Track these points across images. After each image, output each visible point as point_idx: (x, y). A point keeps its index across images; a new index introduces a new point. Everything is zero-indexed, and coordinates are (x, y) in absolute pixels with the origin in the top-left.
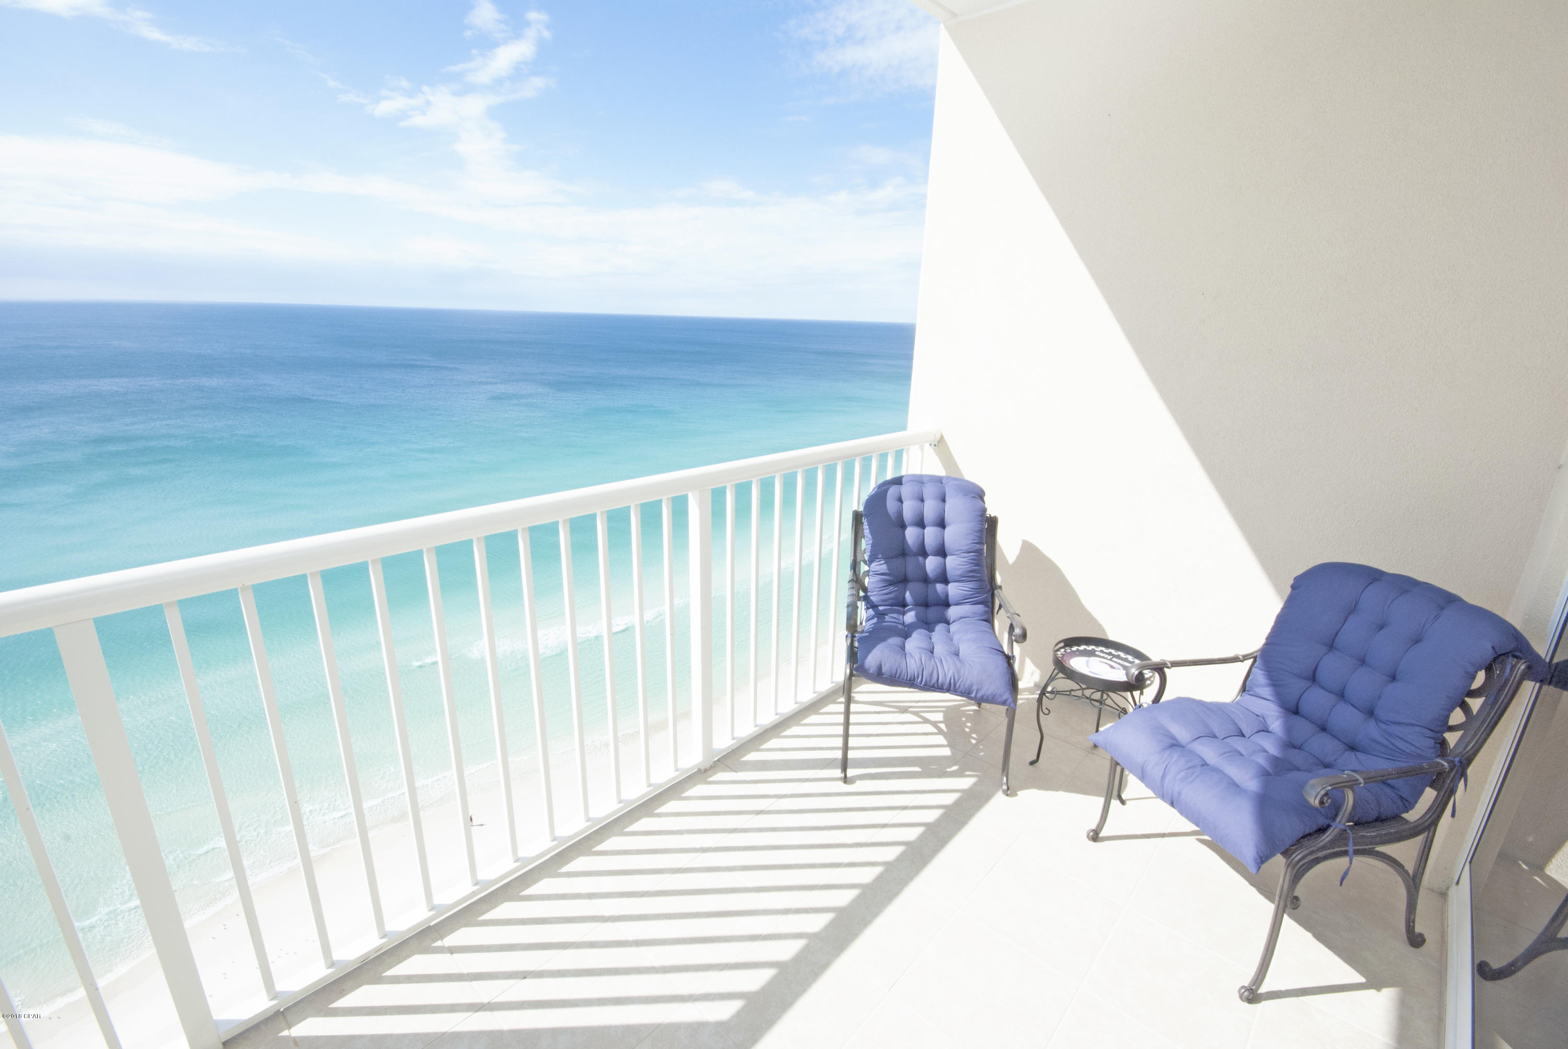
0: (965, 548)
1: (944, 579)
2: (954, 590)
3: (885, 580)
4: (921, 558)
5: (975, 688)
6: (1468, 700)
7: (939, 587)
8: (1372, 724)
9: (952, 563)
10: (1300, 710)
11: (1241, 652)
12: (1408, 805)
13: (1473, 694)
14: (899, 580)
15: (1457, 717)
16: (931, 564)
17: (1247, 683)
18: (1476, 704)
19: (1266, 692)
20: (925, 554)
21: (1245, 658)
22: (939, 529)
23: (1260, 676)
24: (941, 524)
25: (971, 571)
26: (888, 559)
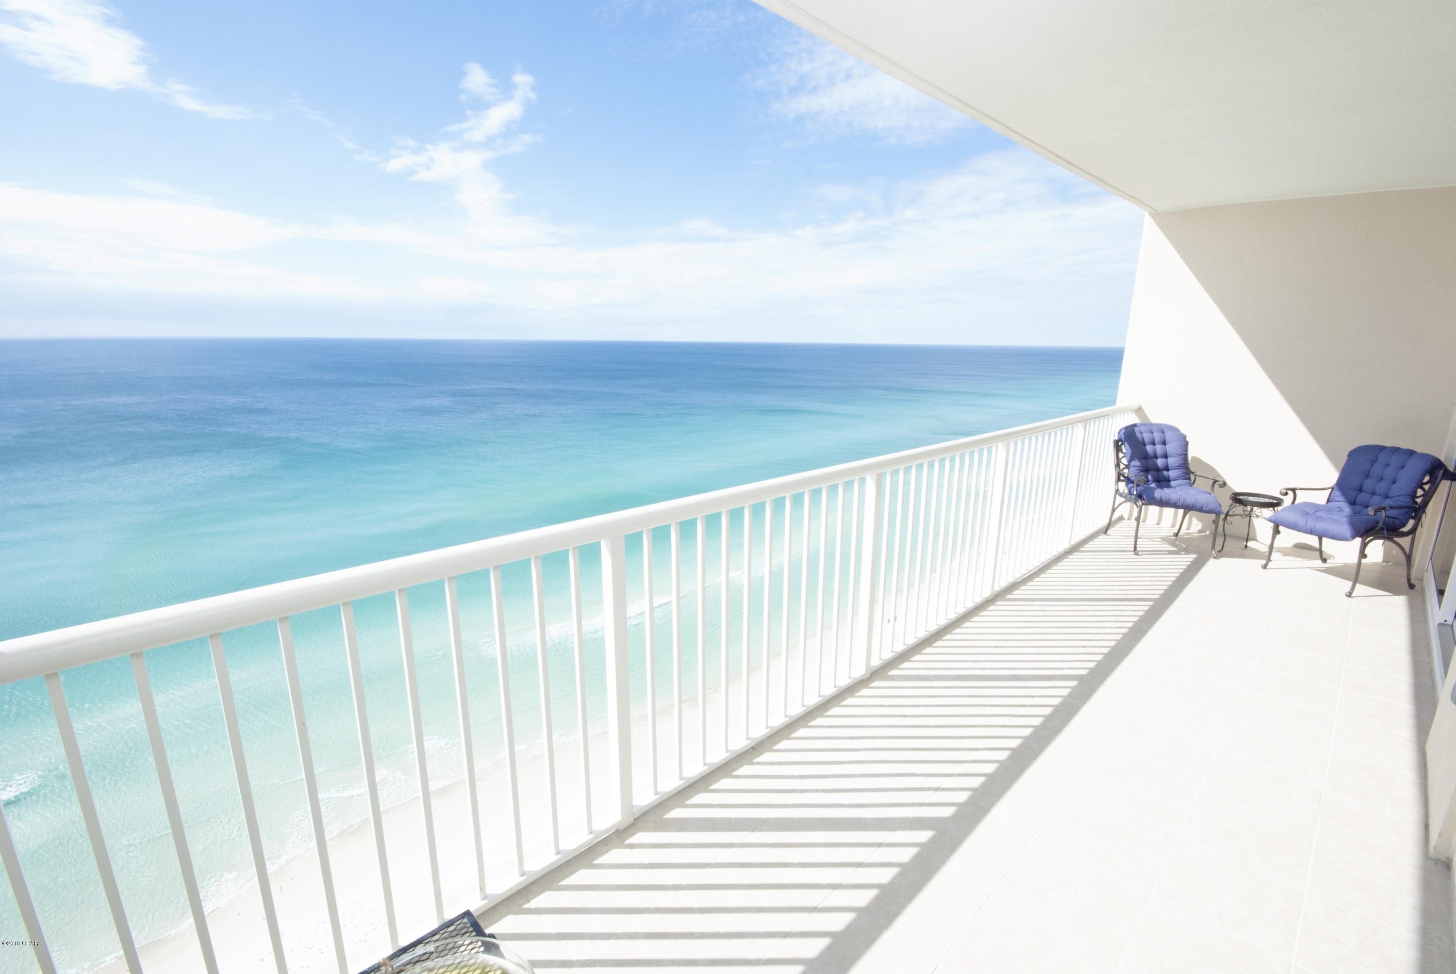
0: (1180, 453)
1: (1167, 469)
2: (1172, 474)
3: (1139, 469)
4: (1155, 460)
5: (1205, 506)
6: (1424, 486)
7: (1165, 473)
8: (1388, 500)
9: (1171, 461)
10: (1356, 502)
11: (1326, 487)
12: (1404, 525)
13: (1425, 484)
14: (1146, 470)
15: (1420, 492)
16: (1160, 462)
17: (1331, 498)
18: (1426, 487)
19: (1341, 498)
20: (1156, 458)
21: (1328, 488)
22: (1163, 446)
23: (1337, 493)
24: (1164, 443)
25: (1182, 464)
26: (1140, 460)
